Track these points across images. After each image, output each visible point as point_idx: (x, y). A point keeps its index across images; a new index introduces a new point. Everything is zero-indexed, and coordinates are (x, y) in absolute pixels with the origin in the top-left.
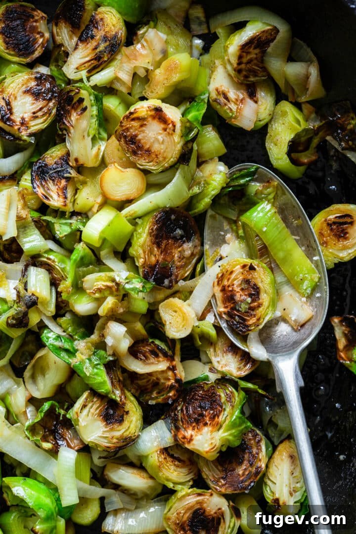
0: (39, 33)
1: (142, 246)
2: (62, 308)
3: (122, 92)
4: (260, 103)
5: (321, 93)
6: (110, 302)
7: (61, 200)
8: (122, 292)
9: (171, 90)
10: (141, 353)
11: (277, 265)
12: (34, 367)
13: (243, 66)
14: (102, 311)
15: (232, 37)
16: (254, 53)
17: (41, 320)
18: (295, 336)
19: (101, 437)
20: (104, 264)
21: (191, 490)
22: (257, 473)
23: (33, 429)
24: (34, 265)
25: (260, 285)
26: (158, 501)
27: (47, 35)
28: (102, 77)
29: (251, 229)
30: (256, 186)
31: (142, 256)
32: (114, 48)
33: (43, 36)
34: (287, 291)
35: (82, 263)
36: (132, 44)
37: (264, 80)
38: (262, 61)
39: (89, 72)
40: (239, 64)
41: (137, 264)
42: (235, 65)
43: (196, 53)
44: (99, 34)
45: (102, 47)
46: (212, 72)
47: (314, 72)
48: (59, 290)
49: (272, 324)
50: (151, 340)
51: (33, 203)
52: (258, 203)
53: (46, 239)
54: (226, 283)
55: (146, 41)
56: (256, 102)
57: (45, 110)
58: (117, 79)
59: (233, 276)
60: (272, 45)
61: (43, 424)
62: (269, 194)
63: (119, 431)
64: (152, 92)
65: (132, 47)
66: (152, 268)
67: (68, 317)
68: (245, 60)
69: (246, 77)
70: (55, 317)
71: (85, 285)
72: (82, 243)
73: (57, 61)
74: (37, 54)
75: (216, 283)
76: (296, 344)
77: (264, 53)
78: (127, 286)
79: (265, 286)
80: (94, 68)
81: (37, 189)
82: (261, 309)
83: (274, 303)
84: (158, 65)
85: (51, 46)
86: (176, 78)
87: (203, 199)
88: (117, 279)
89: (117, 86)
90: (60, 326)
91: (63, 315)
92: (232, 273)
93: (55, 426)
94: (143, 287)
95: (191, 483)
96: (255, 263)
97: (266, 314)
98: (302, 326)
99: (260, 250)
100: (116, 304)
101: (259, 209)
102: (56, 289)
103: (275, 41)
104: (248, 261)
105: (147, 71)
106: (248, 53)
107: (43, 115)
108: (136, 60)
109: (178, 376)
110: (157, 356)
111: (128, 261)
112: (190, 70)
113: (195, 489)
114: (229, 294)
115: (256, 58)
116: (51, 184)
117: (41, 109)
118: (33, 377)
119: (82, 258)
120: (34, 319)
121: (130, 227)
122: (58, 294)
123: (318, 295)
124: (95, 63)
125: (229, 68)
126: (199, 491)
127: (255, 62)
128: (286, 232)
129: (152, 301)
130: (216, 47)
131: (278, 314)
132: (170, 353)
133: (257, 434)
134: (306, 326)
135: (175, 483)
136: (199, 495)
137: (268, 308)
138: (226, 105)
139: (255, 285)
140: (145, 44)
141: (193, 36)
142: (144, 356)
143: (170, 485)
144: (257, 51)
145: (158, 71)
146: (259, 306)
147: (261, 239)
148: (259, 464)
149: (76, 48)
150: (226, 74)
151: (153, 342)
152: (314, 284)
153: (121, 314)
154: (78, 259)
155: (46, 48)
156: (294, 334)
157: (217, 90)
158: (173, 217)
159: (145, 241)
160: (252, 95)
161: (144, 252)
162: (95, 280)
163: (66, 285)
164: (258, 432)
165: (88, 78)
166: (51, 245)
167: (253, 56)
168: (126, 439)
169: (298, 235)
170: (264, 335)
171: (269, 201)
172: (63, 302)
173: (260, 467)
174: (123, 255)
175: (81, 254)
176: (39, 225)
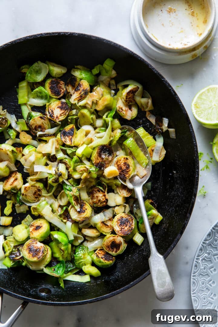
0: (62, 88)
1: (95, 157)
2: (70, 177)
3: (88, 108)
4: (133, 111)
5: (152, 108)
6: (85, 174)
7: (70, 142)
8: (89, 171)
9: (104, 107)
10: (94, 191)
11: (135, 158)
12: (61, 195)
13: (128, 99)
14: (82, 177)
15: (124, 90)
16: (131, 95)
17: (63, 181)
18: (141, 180)
19: (77, 217)
20: (83, 162)
21: (111, 235)
22: (131, 230)
23: (60, 216)
24: (61, 163)
25: (130, 164)
26: (100, 238)
27: (65, 89)
28: (82, 103)
29: (127, 146)
30: (128, 133)
31: (94, 160)
32: (86, 93)
33: (63, 89)
34: (138, 166)
35: (76, 162)
36: (92, 92)
37: (134, 104)
38: (134, 98)
39: (78, 101)
40: (126, 99)
41: (93, 163)
42: (125, 99)
43: (112, 95)
44: (81, 89)
45: (82, 93)
46: (118, 101)
47: (150, 101)
48: (69, 171)
49: (133, 177)
50: (97, 187)
51: (61, 143)
52: (128, 138)
53: (64, 154)
54: (119, 164)
55: (97, 91)
56: (132, 111)
57: (64, 113)
58: (87, 103)
59: (121, 161)
60: (137, 92)
61: (64, 214)
62: (132, 135)
63: (83, 215)
64: (98, 108)
65: (92, 93)
66: (98, 164)
67: (72, 179)
68: (128, 97)
69: (129, 103)
70: (67, 180)
71: (77, 169)
72: (76, 156)
73: (68, 97)
74: (61, 95)
75: (115, 164)
76: (141, 183)
77: (134, 95)
78: (90, 170)
79: (132, 164)
80: (80, 100)
81: (62, 139)
82: (130, 172)
83: (134, 170)
84: (100, 99)
85: (66, 93)
86: (106, 103)
87: (113, 142)
88: (87, 167)
89: (87, 106)
90: (69, 182)
91: (70, 179)
92: (120, 160)
93: (67, 214)
94: (95, 170)
95: (111, 233)
96: (128, 157)
97: (132, 173)
98: (143, 177)
99: (129, 153)
100: (87, 175)
101: (129, 140)
102: (68, 170)
103: (138, 91)
104: (126, 157)
105: (97, 101)
106: (129, 95)
107: (64, 115)
108: (93, 97)
109: (107, 198)
110: (99, 192)
111: (91, 161)
112: (110, 101)
113: (112, 235)
114: (120, 167)
115: (132, 97)
116: (67, 137)
117: (63, 113)
118: (61, 199)
119: (76, 161)
120: (61, 180)
121: (91, 150)
122: (69, 172)
123: (148, 167)
124: (80, 98)
125: (123, 100)
126: (114, 235)
127: (131, 98)
128: (138, 147)
129: (98, 174)
130: (119, 93)
131: (135, 173)
132: (104, 191)
133: (132, 217)
134: (144, 177)
135: (106, 233)
136: (114, 237)
137: (132, 171)
138: (122, 112)
139: (128, 164)
140: (96, 92)
141: (111, 90)
142: (95, 192)
143: (104, 234)
144: (132, 94)
145: (100, 101)
146: (129, 171)
147: (129, 149)
148: (132, 227)
149: (74, 93)
150: (122, 102)
151: (98, 187)
152: (147, 164)
153: (88, 178)
154: (75, 161)
155: (64, 93)
156: (140, 179)
157: (119, 107)
158: (105, 148)
159: (95, 155)
160: (130, 109)
161: (95, 159)
162: (80, 168)
163: (71, 169)
164: (132, 216)
165: (78, 103)
166: (66, 156)
167: (131, 96)
168: (86, 218)
169: (141, 148)
170: (131, 180)
171: (132, 137)
172: (70, 174)
173: (132, 228)
174: (89, 159)
175: (76, 159)
176: (62, 150)
